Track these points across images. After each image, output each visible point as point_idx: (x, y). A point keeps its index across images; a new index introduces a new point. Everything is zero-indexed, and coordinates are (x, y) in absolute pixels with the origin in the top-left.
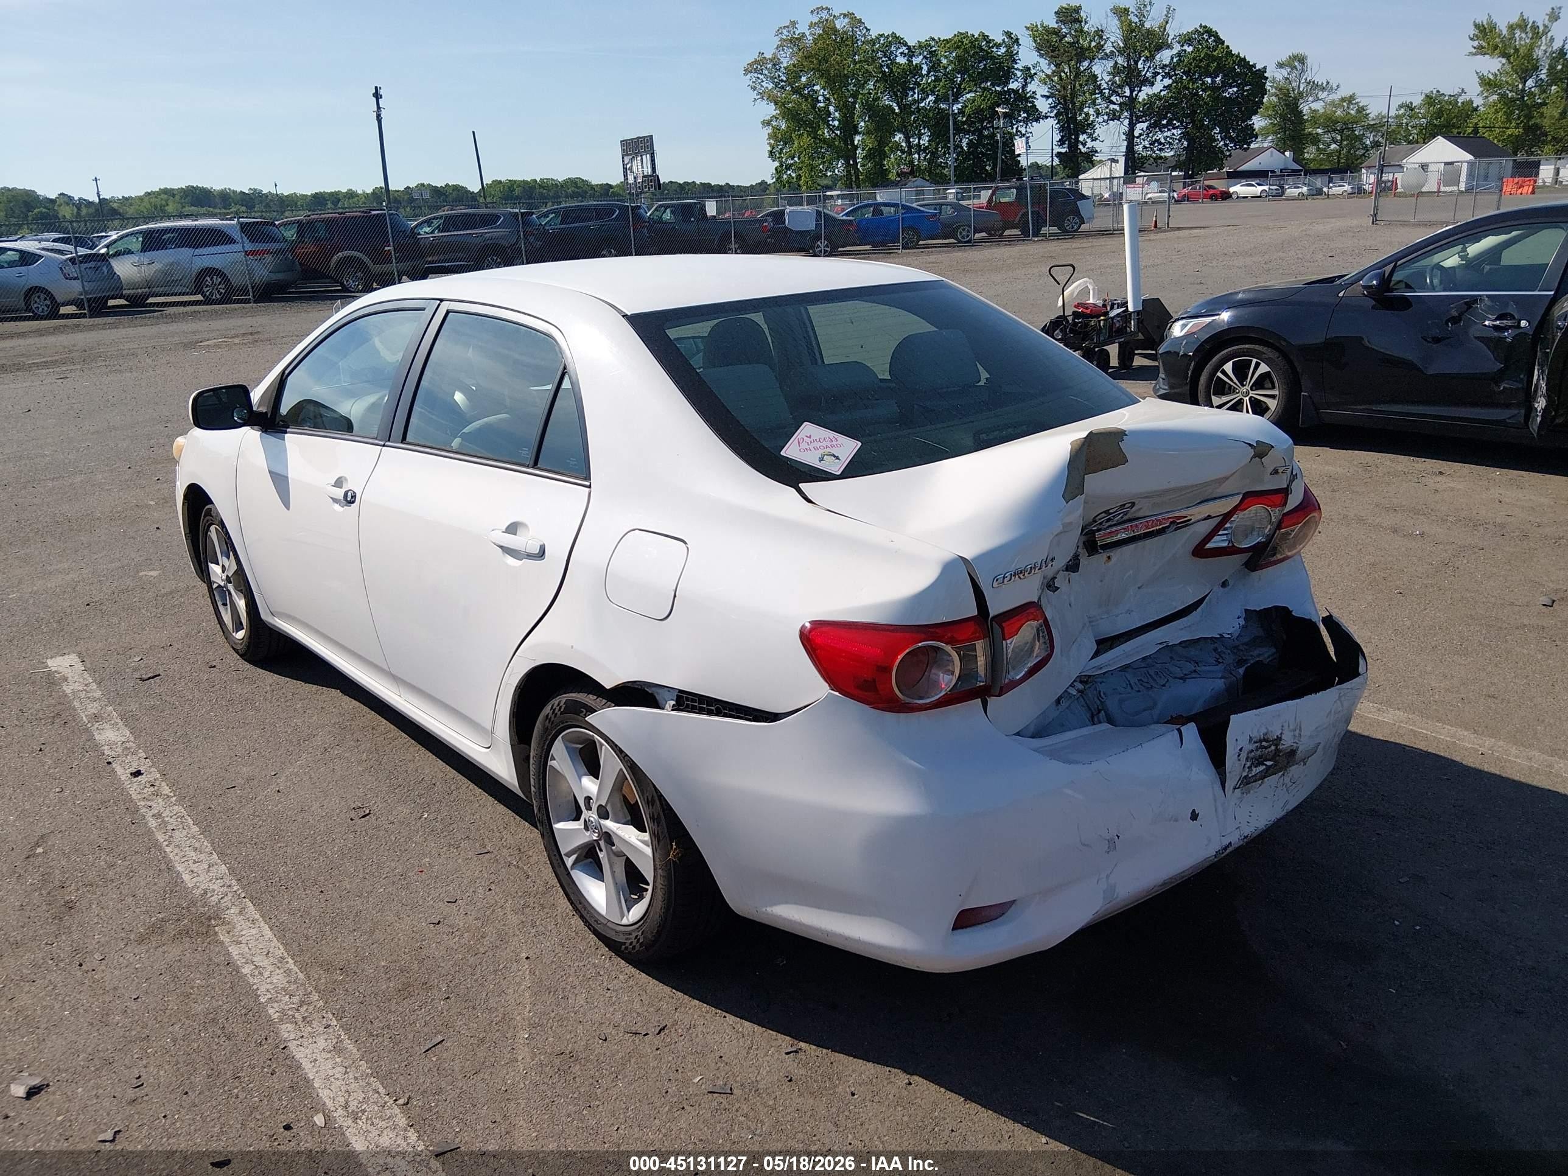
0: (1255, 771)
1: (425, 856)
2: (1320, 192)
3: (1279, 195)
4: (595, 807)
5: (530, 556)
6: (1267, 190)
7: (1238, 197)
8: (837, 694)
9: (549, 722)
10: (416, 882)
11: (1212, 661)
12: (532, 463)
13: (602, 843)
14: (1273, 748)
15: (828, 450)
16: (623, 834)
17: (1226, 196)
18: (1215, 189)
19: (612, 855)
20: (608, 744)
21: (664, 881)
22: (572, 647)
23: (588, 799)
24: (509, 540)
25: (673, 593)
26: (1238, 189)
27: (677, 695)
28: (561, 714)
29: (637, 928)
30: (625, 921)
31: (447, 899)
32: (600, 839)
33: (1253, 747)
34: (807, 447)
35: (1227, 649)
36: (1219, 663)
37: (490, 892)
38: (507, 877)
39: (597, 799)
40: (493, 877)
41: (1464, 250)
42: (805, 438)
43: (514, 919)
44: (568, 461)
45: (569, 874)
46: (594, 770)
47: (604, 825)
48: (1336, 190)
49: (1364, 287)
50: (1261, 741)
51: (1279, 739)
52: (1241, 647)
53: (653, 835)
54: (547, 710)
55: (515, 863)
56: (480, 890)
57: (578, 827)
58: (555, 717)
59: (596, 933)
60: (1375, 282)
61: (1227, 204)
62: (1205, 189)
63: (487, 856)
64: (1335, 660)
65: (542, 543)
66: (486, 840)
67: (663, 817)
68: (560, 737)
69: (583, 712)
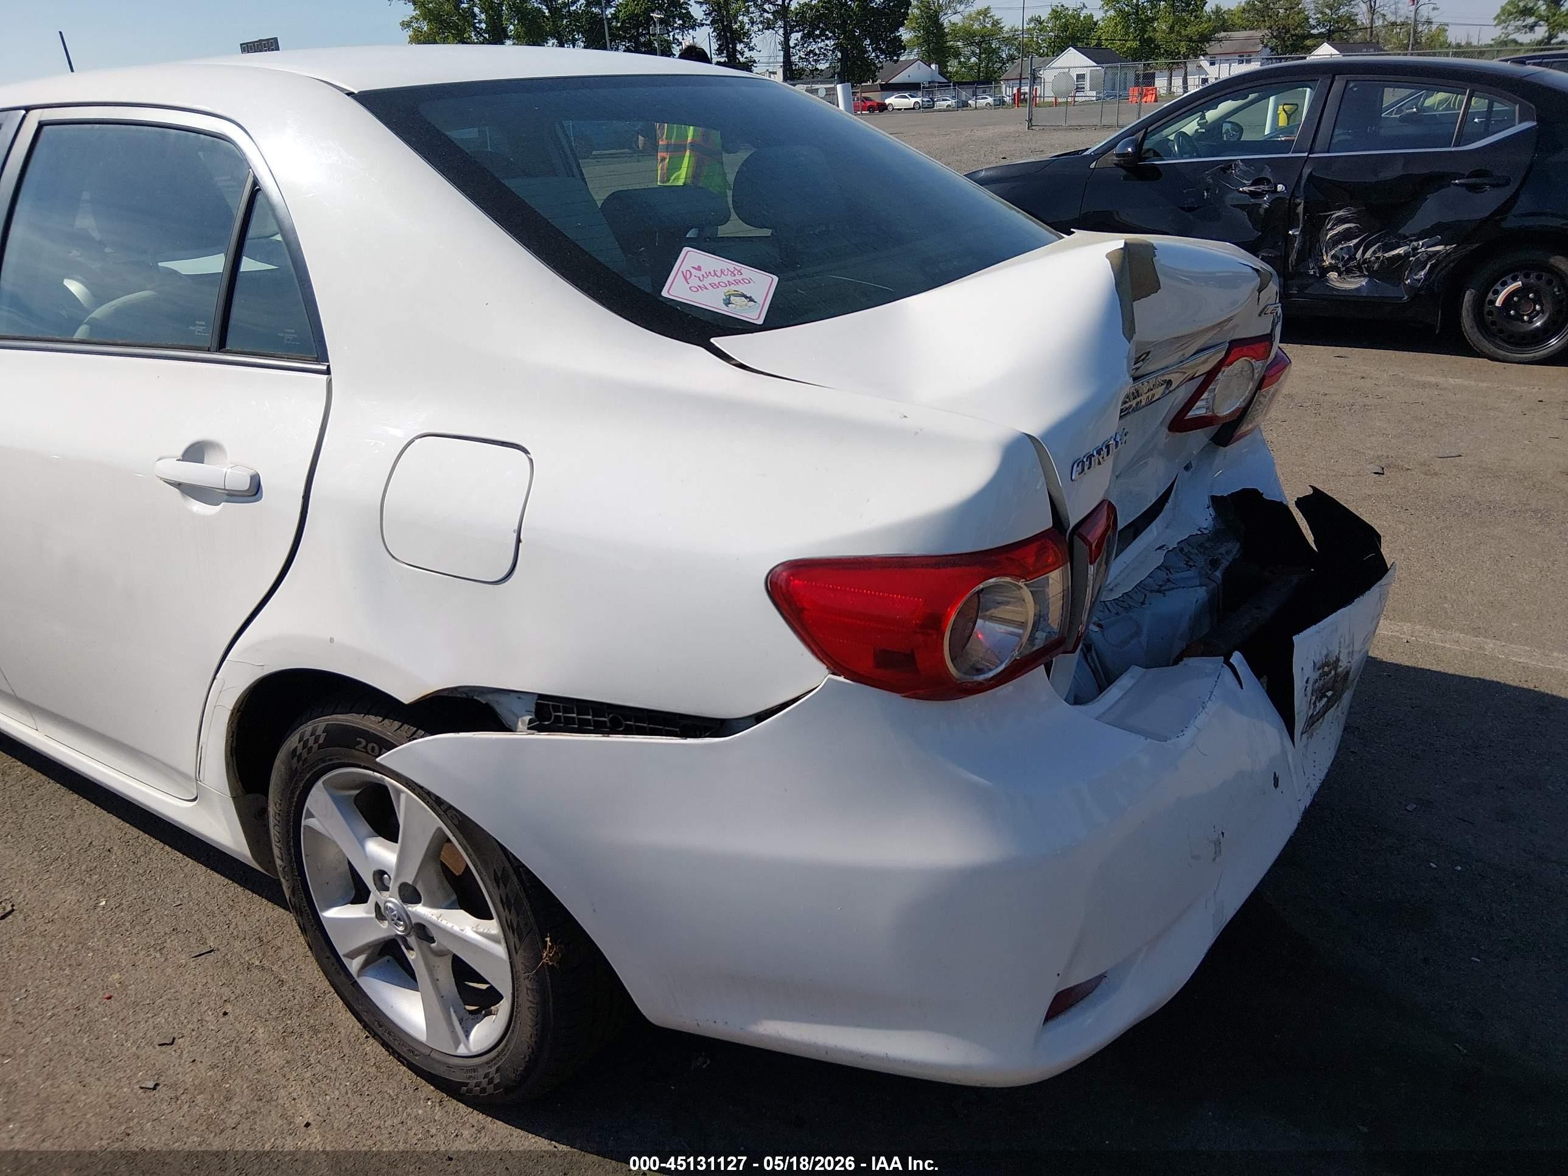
0: (1320, 705)
1: (111, 969)
2: (965, 105)
3: (929, 107)
4: (394, 886)
5: (233, 496)
6: (920, 102)
7: (893, 109)
8: (841, 679)
9: (298, 762)
10: (103, 1017)
11: (1182, 565)
12: (215, 344)
13: (412, 940)
14: (1333, 672)
15: (733, 288)
16: (449, 925)
17: (883, 108)
18: (871, 100)
19: (431, 957)
20: (413, 791)
21: (534, 997)
22: (332, 640)
23: (380, 875)
24: (192, 472)
25: (515, 535)
26: (892, 100)
27: (537, 704)
28: (320, 747)
29: (487, 1063)
30: (462, 1050)
31: (158, 1040)
32: (408, 935)
33: (1316, 675)
34: (701, 284)
35: (1193, 548)
36: (1191, 566)
37: (227, 1017)
38: (249, 987)
39: (397, 876)
40: (226, 991)
41: (1203, 117)
42: (693, 271)
43: (275, 1058)
44: (282, 335)
45: (355, 983)
46: (386, 828)
47: (414, 913)
48: (982, 102)
49: (1118, 155)
50: (1323, 666)
51: (1338, 660)
52: (1207, 545)
53: (506, 926)
54: (293, 742)
55: (257, 963)
56: (210, 1017)
57: (364, 915)
58: (309, 753)
59: (411, 1067)
60: (1130, 150)
61: (883, 115)
62: (863, 101)
63: (211, 957)
64: (1316, 549)
65: (252, 472)
66: (205, 930)
67: (525, 902)
68: (320, 783)
69: (360, 743)
